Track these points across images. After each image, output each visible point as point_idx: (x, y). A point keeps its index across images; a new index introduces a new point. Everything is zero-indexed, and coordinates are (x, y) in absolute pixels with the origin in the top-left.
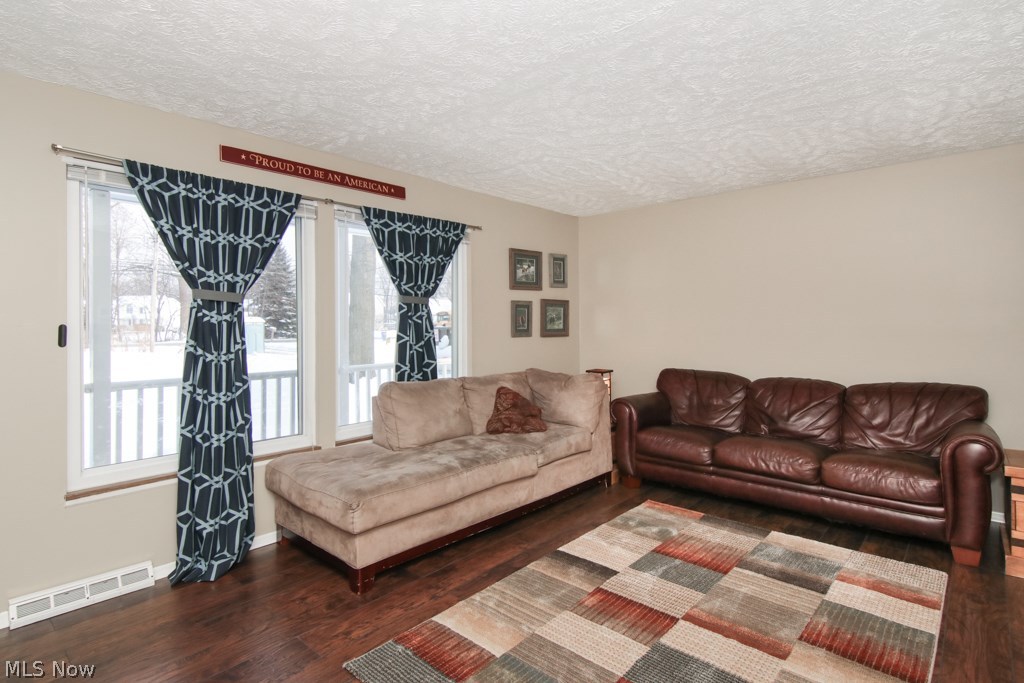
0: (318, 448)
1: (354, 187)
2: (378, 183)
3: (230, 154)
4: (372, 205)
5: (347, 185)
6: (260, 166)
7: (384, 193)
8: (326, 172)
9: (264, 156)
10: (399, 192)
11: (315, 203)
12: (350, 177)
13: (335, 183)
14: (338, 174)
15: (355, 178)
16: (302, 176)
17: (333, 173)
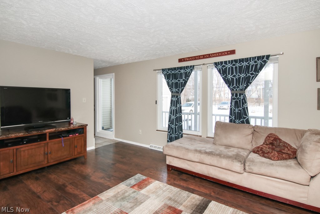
0: (201, 136)
1: (213, 57)
2: (222, 52)
3: (180, 60)
4: (217, 61)
5: (211, 57)
6: (187, 61)
7: (226, 55)
8: (204, 56)
9: (187, 58)
10: (233, 52)
11: (201, 66)
12: (212, 54)
13: (207, 58)
14: (207, 55)
15: (213, 54)
16: (197, 59)
17: (206, 55)
